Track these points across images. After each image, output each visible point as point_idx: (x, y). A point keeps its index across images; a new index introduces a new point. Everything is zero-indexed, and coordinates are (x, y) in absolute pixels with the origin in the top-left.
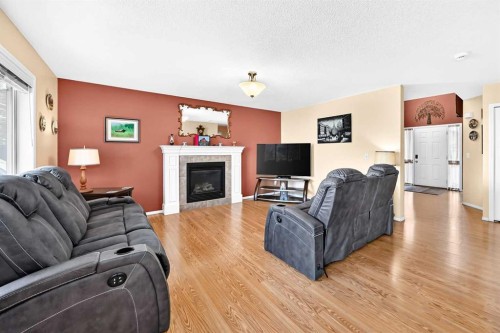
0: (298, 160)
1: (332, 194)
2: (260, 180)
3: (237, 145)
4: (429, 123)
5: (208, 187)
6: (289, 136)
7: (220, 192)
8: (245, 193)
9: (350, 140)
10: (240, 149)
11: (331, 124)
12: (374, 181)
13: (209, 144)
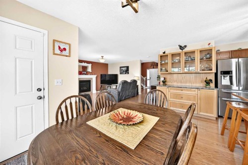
0: (113, 79)
1: (121, 85)
2: (102, 86)
3: (94, 74)
4: (153, 68)
5: (85, 88)
6: (111, 72)
7: (89, 89)
8: (97, 90)
9: (128, 73)
10: (95, 76)
11: (123, 69)
12: (130, 83)
13: (86, 74)
